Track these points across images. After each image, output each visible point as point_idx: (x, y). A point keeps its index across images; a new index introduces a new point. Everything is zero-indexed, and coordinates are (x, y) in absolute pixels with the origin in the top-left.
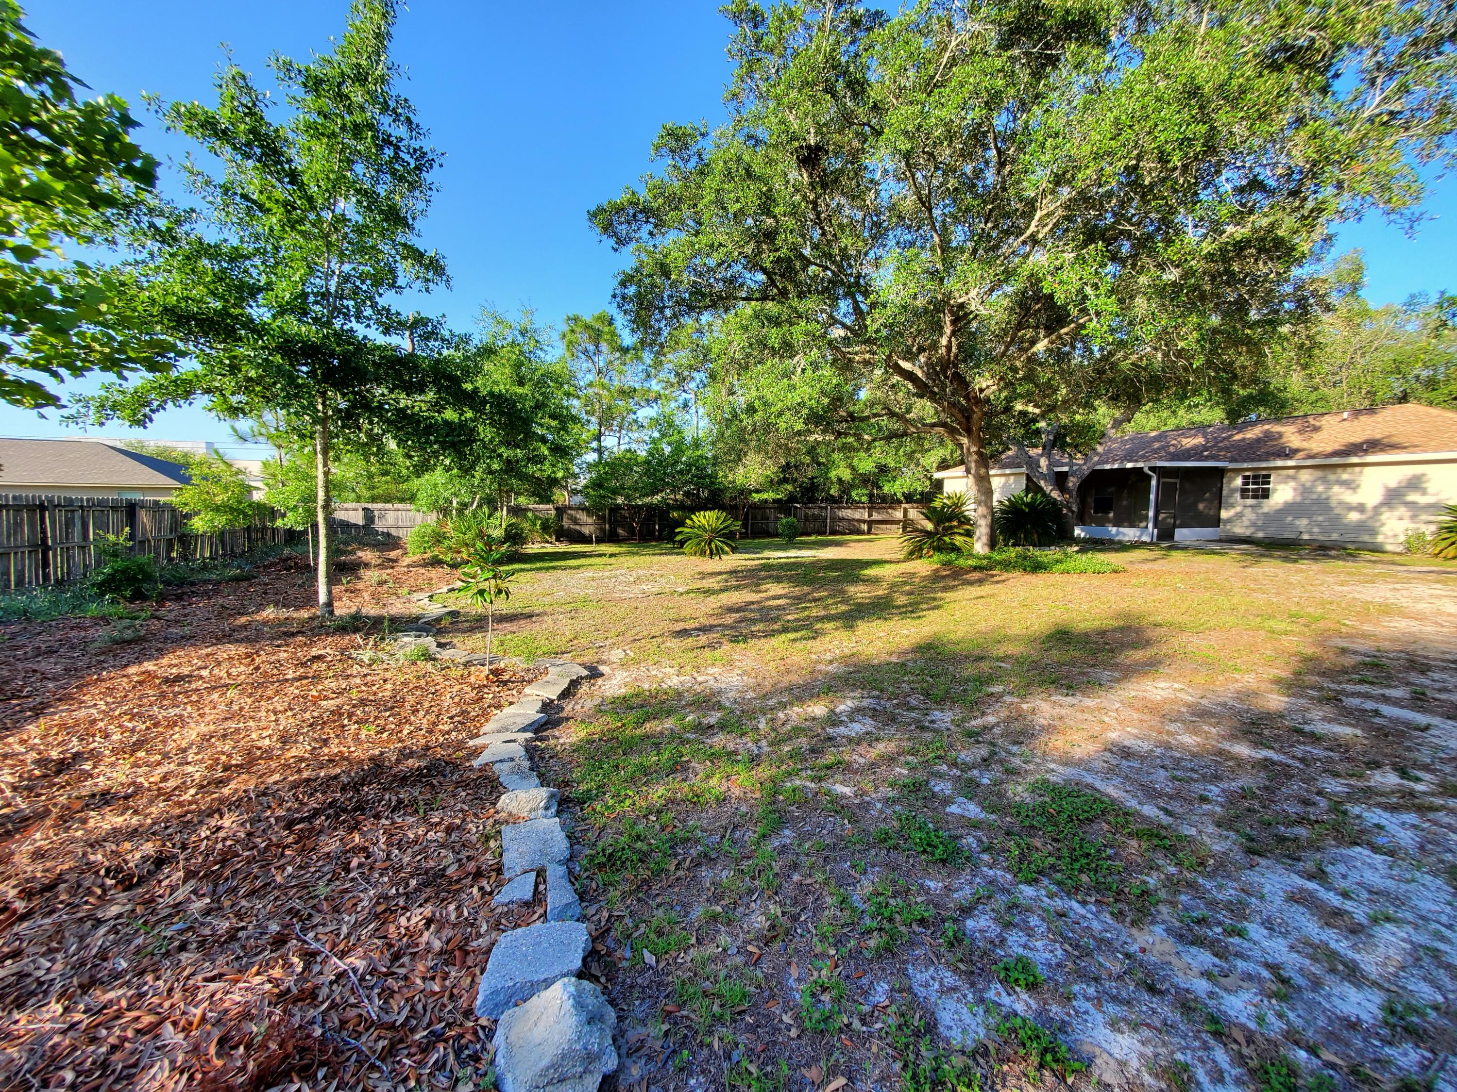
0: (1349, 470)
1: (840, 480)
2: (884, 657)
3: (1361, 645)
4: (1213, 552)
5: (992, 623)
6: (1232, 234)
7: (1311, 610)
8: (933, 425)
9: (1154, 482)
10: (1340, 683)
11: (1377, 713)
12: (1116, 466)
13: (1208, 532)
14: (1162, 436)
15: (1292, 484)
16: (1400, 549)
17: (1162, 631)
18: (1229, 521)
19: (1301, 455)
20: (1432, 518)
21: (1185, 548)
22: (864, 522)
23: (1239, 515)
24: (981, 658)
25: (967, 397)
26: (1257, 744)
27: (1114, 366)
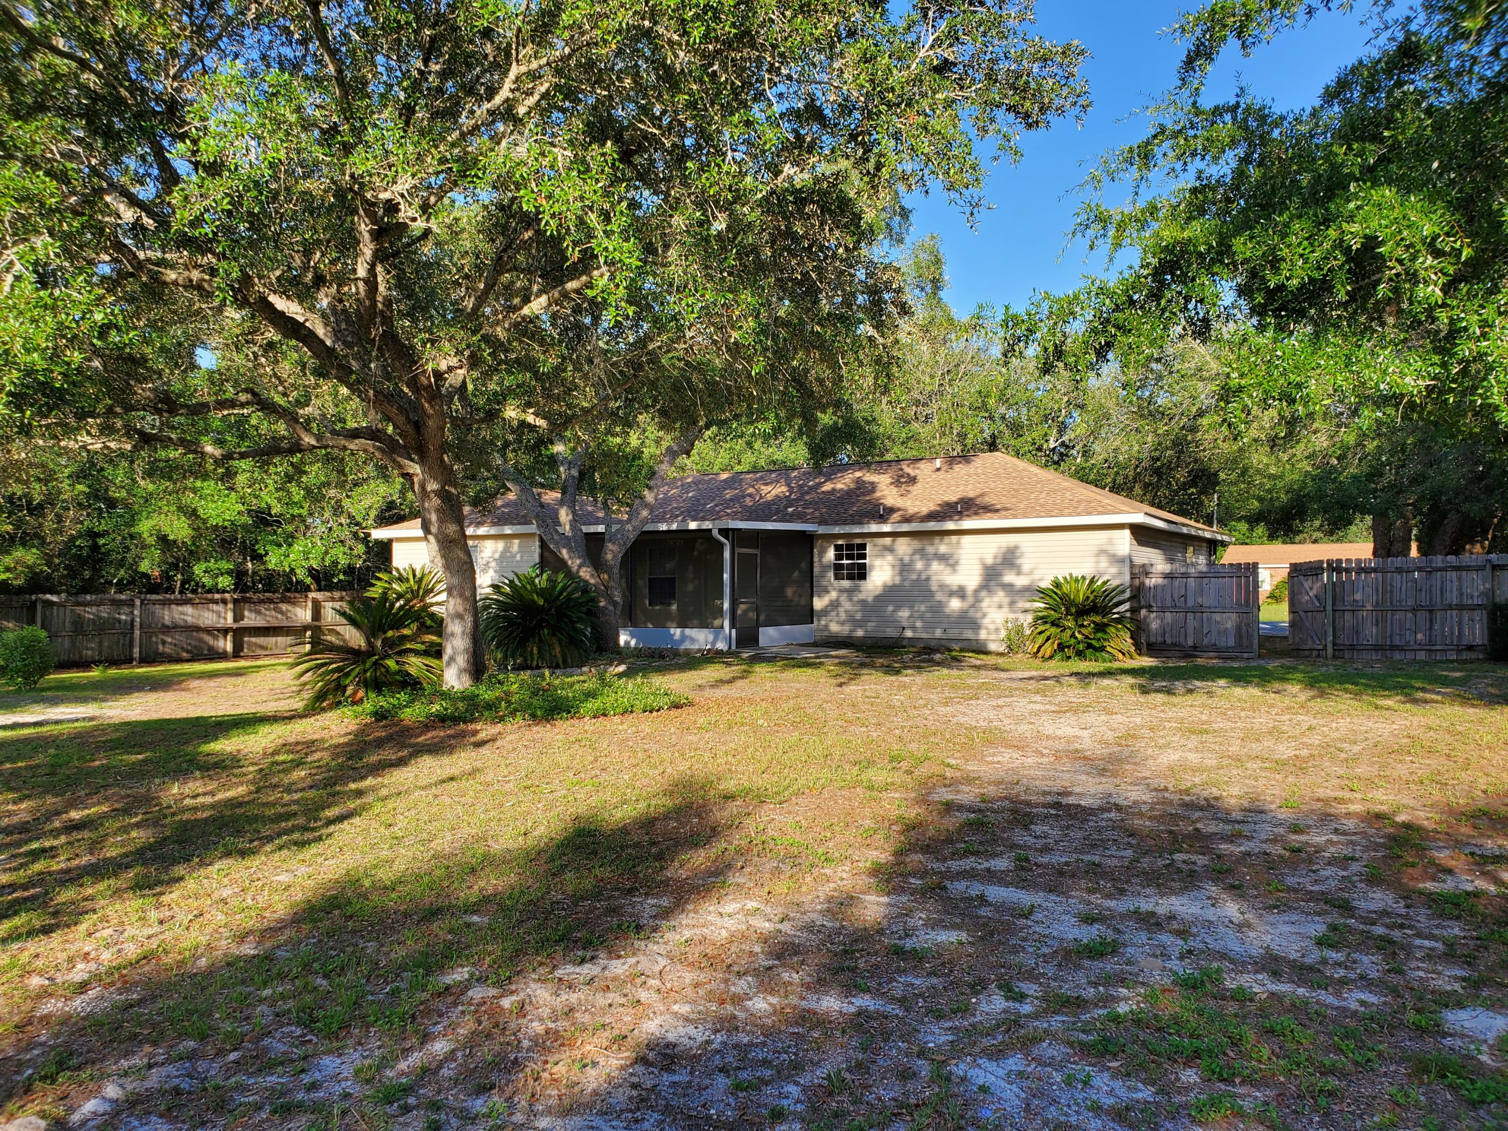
0: (947, 539)
1: (163, 539)
2: (225, 946)
3: (968, 795)
4: (806, 664)
5: (465, 831)
6: (790, 178)
7: (913, 747)
8: (355, 434)
9: (727, 554)
10: (945, 860)
11: (982, 899)
12: (674, 527)
13: (801, 631)
14: (735, 480)
15: (890, 558)
16: (1002, 648)
17: (733, 807)
18: (825, 612)
19: (896, 516)
20: (1028, 605)
21: (771, 659)
22: (225, 631)
23: (834, 605)
24: (434, 913)
25: (413, 383)
26: (849, 990)
27: (654, 358)
